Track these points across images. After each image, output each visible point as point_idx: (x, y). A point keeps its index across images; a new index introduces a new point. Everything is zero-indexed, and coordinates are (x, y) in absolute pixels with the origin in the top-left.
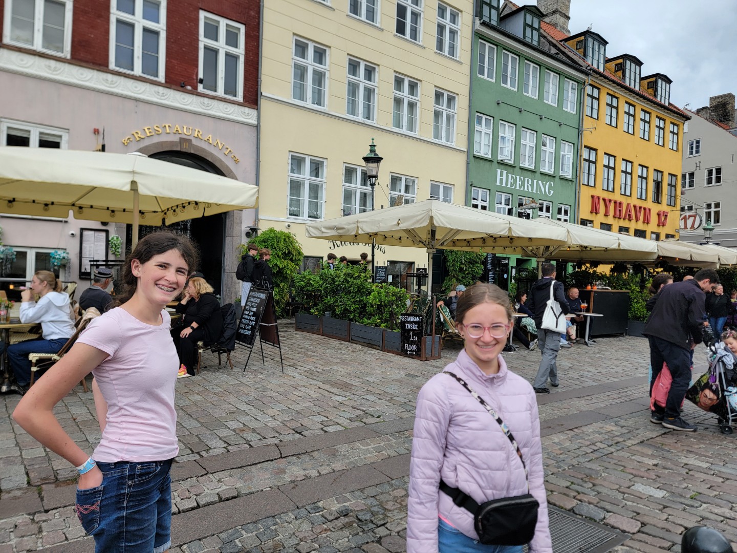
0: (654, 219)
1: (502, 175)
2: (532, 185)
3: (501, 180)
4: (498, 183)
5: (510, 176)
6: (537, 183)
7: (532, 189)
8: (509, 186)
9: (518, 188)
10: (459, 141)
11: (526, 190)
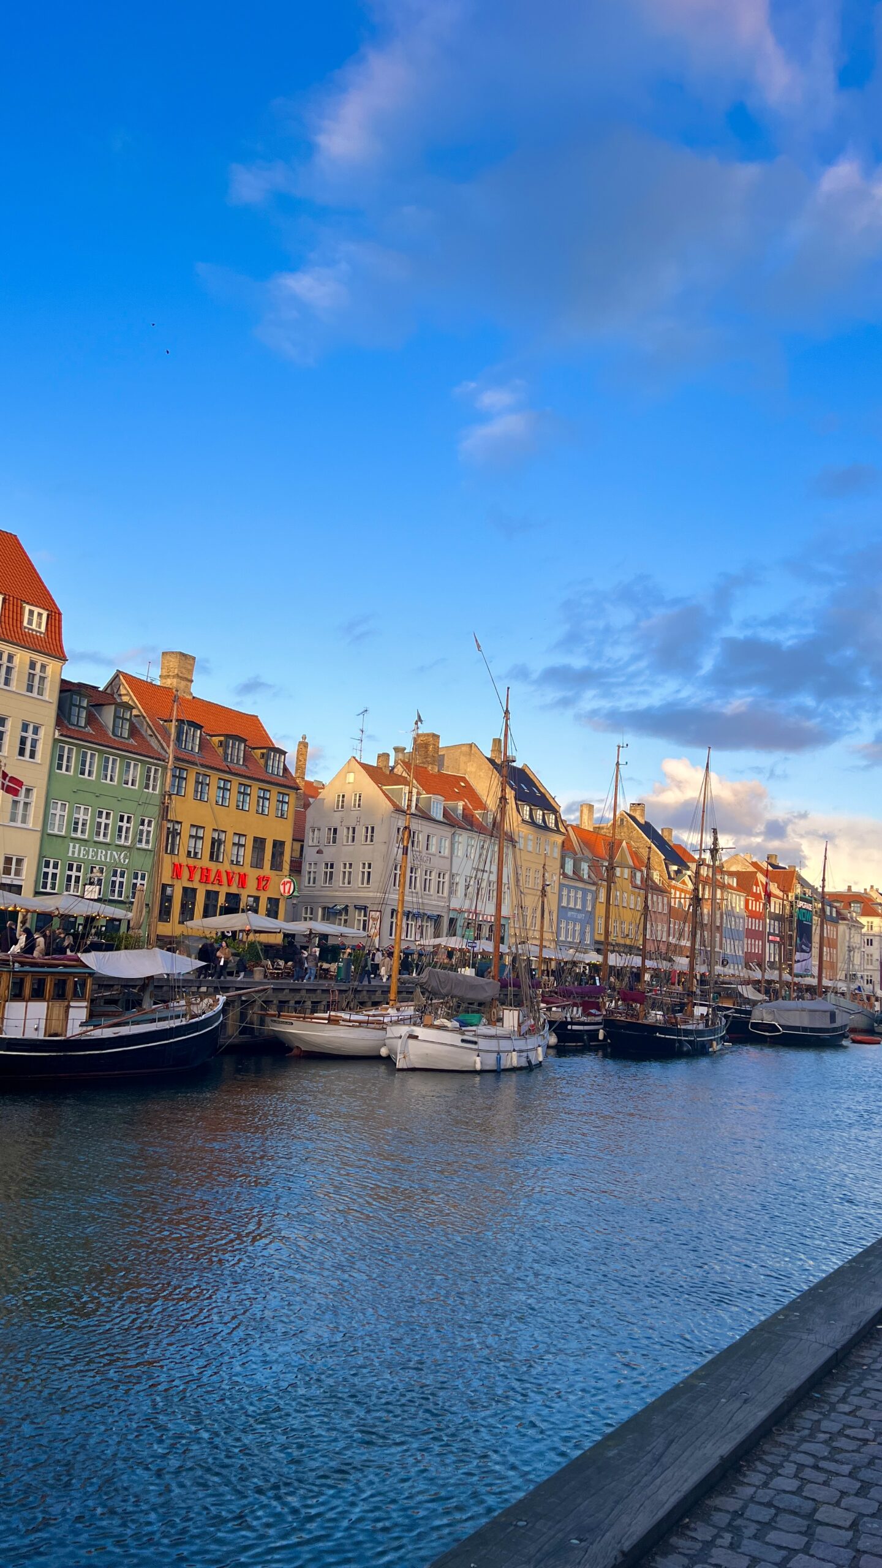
0: (252, 883)
1: (74, 847)
2: (106, 856)
3: (73, 852)
4: (70, 854)
5: (82, 848)
6: (111, 854)
7: (106, 858)
8: (81, 856)
9: (90, 858)
10: (34, 820)
11: (99, 859)
